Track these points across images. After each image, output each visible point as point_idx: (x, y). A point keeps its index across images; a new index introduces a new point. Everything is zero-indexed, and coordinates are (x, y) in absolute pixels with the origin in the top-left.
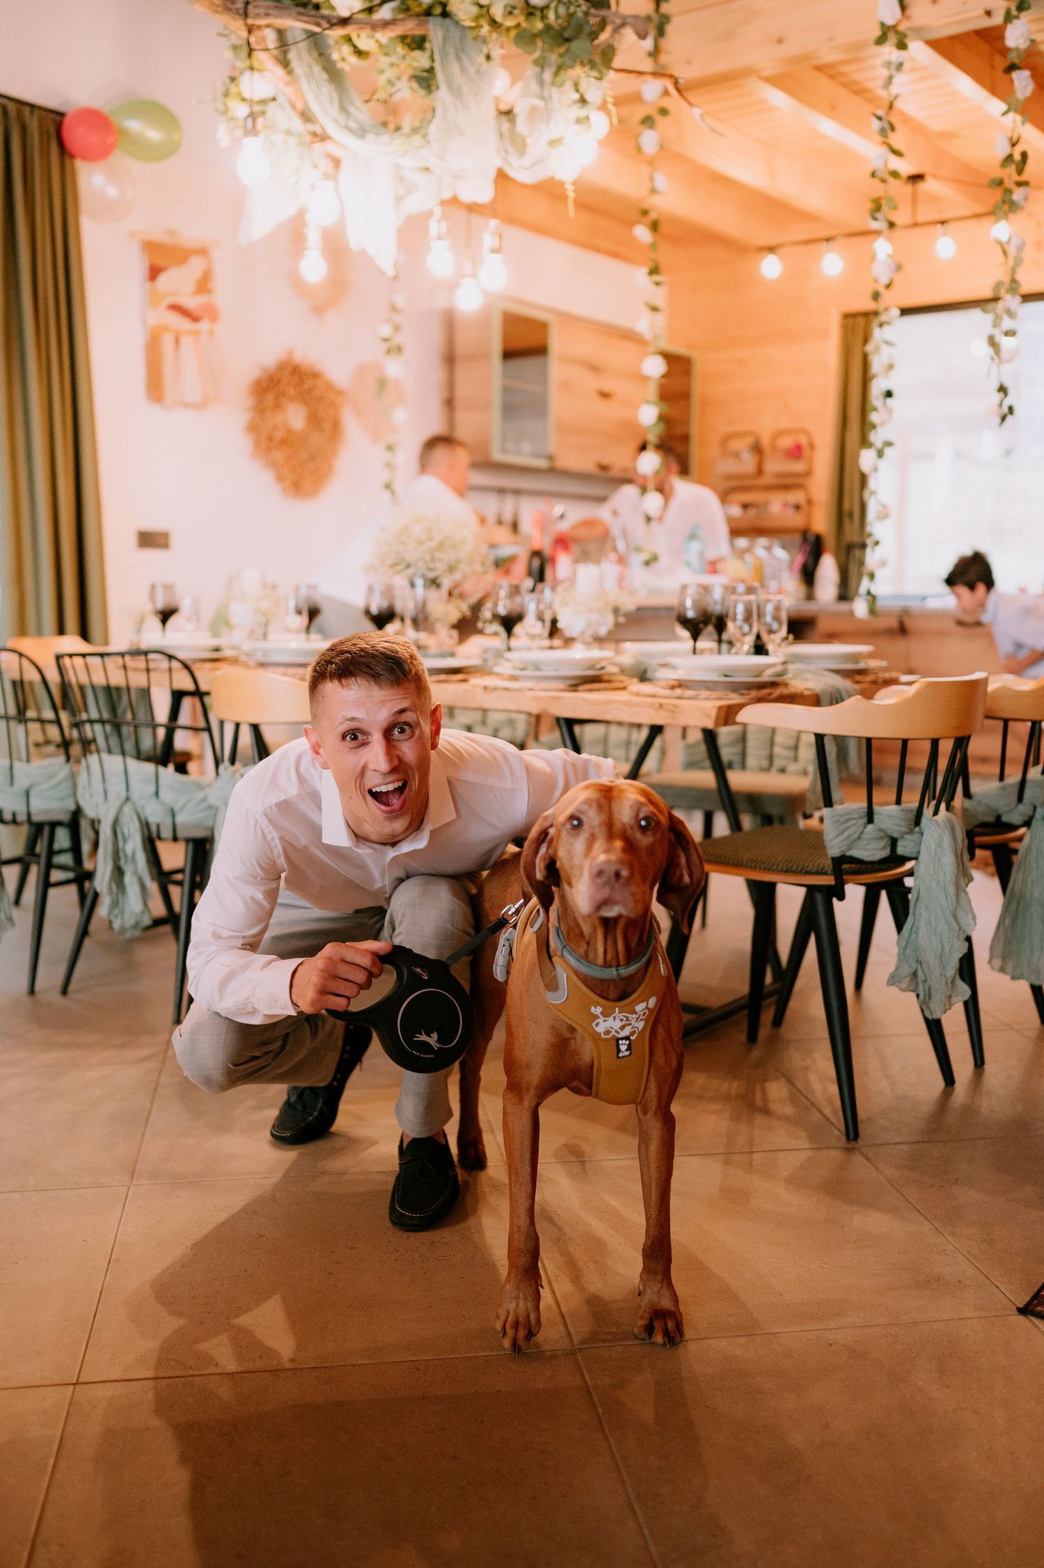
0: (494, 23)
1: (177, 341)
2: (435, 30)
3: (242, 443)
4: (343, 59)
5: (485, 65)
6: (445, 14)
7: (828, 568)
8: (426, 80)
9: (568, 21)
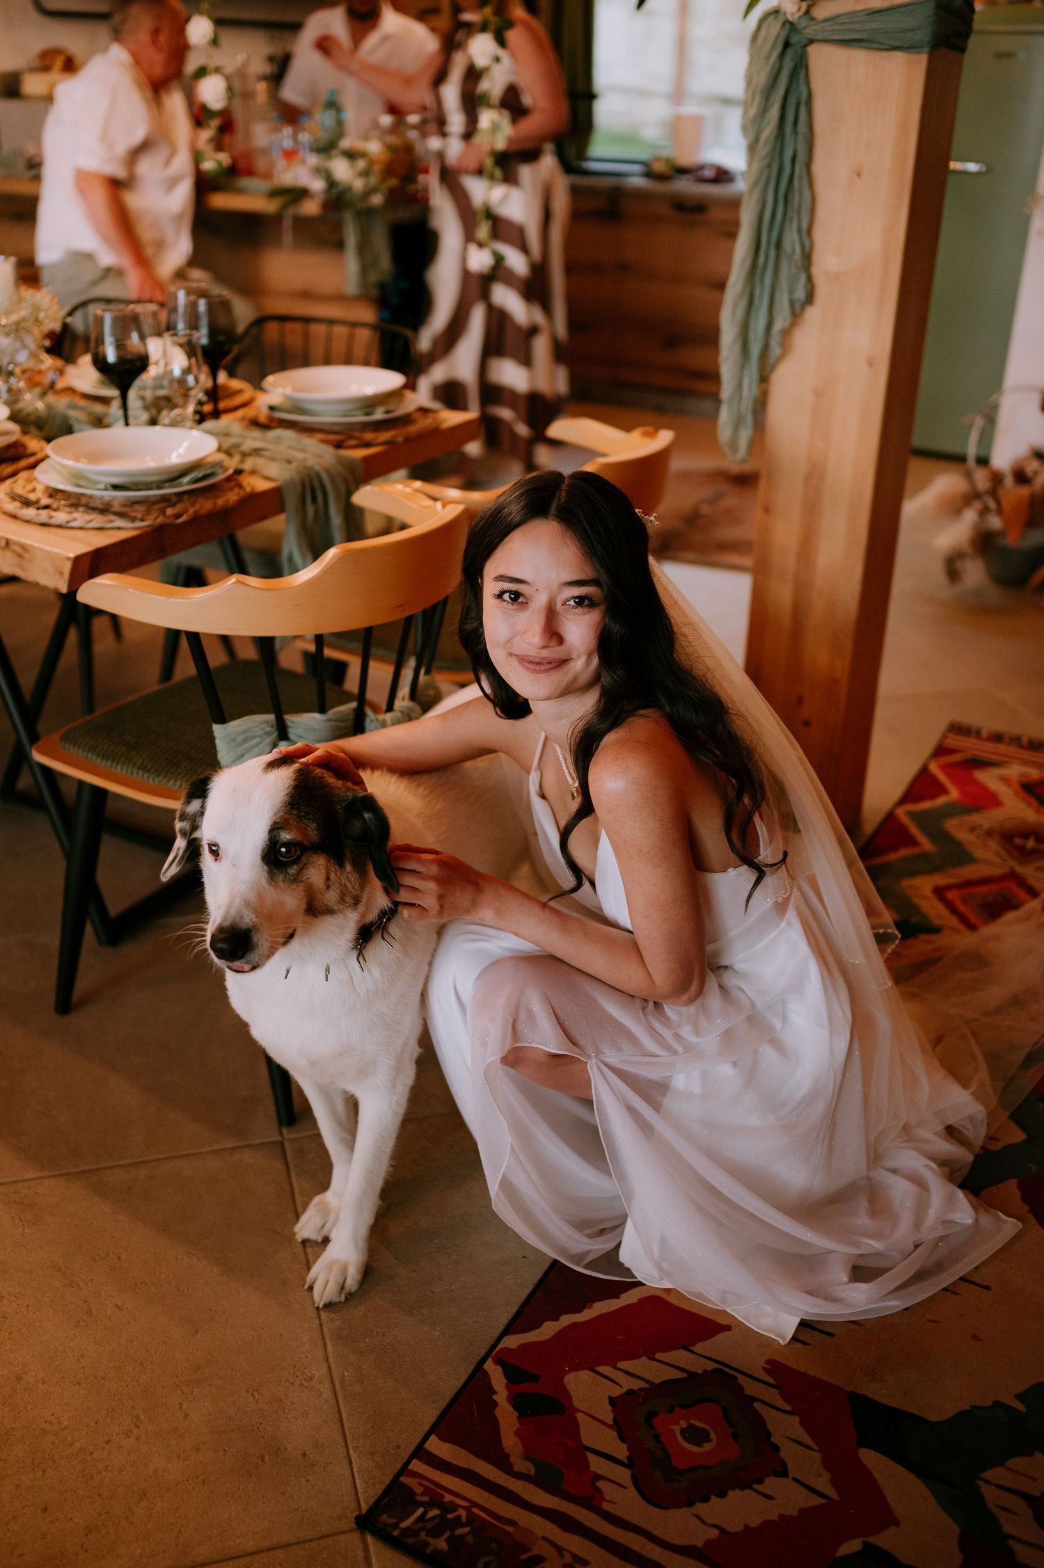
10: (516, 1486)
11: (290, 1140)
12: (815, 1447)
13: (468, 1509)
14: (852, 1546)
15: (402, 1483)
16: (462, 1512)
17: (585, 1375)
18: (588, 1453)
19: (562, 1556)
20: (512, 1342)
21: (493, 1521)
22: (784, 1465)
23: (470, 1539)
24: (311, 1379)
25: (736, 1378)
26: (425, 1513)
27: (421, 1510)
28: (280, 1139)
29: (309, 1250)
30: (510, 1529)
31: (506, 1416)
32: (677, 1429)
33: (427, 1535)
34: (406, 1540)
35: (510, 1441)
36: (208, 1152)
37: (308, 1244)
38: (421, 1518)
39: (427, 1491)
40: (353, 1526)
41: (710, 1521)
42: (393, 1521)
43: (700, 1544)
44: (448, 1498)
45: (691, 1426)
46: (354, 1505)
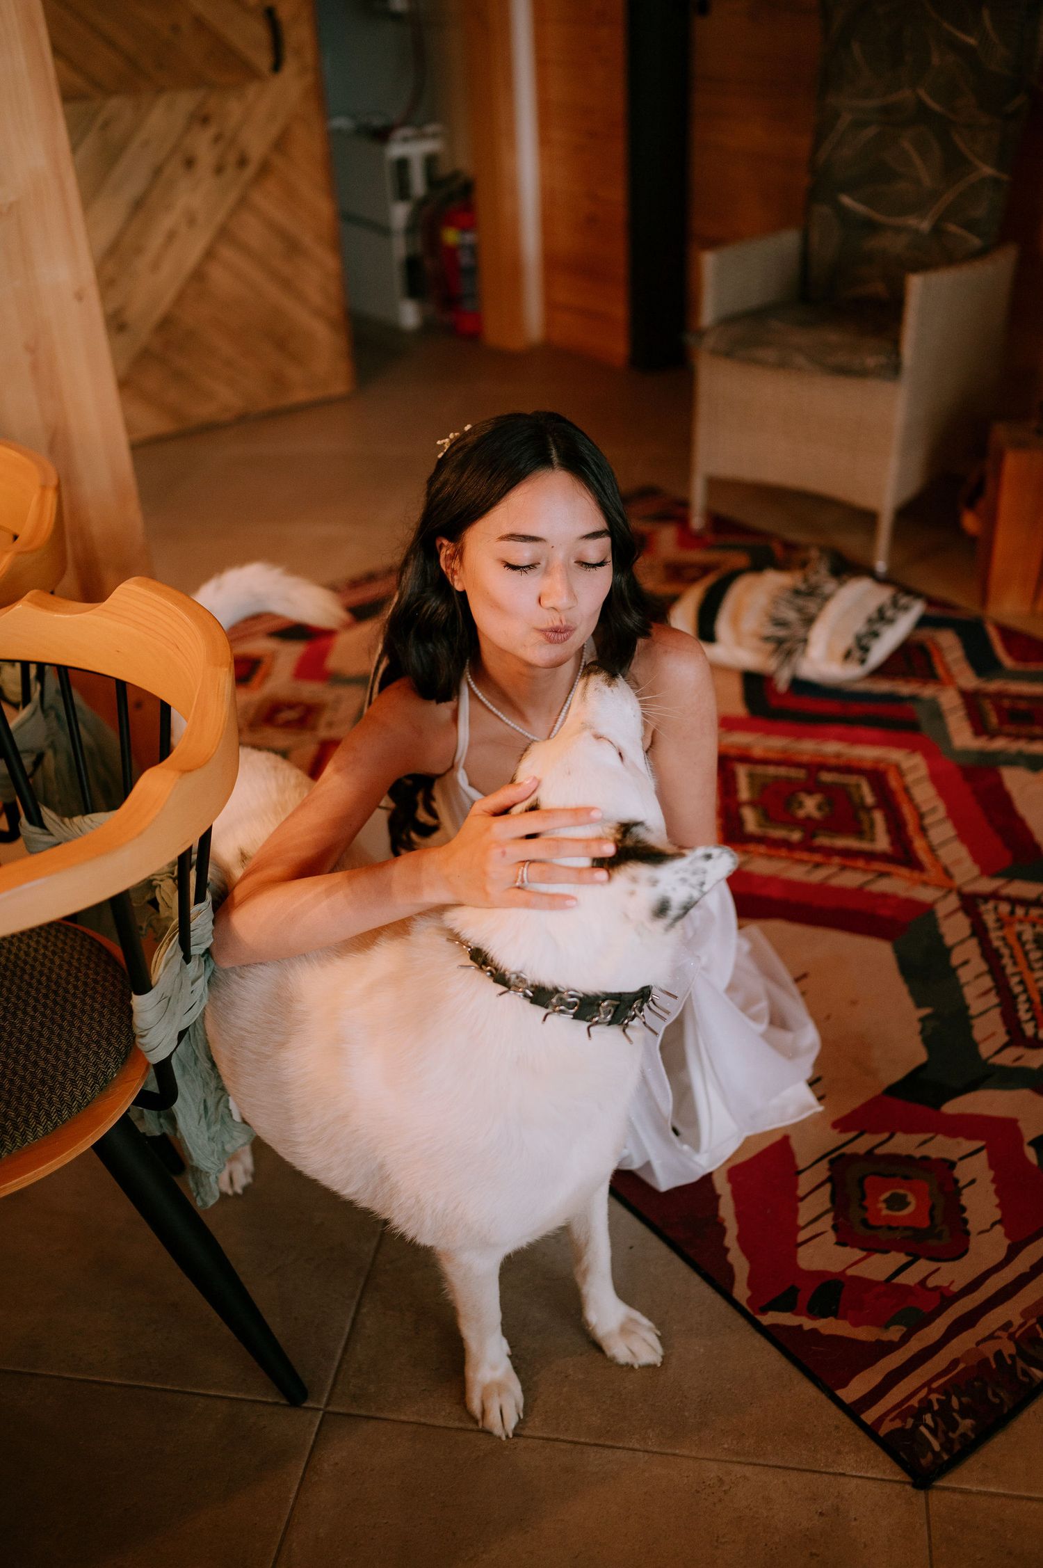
10: (915, 1345)
11: (327, 1405)
12: (930, 1135)
13: (931, 1391)
14: (1031, 1154)
15: (887, 1435)
16: (934, 1397)
17: (802, 1252)
18: (895, 1281)
19: (999, 1338)
20: (741, 1292)
21: (950, 1376)
22: (944, 1161)
23: (964, 1400)
24: (720, 1480)
25: (843, 1155)
26: (927, 1426)
27: (923, 1429)
28: (321, 1412)
29: (526, 1432)
30: (962, 1366)
31: (828, 1326)
32: (885, 1212)
33: (954, 1432)
34: (955, 1451)
35: (864, 1334)
36: (296, 1497)
37: (518, 1432)
38: (934, 1432)
39: (903, 1416)
40: (922, 1494)
41: (988, 1227)
42: (930, 1456)
43: (1007, 1242)
44: (914, 1402)
45: (886, 1201)
46: (898, 1487)
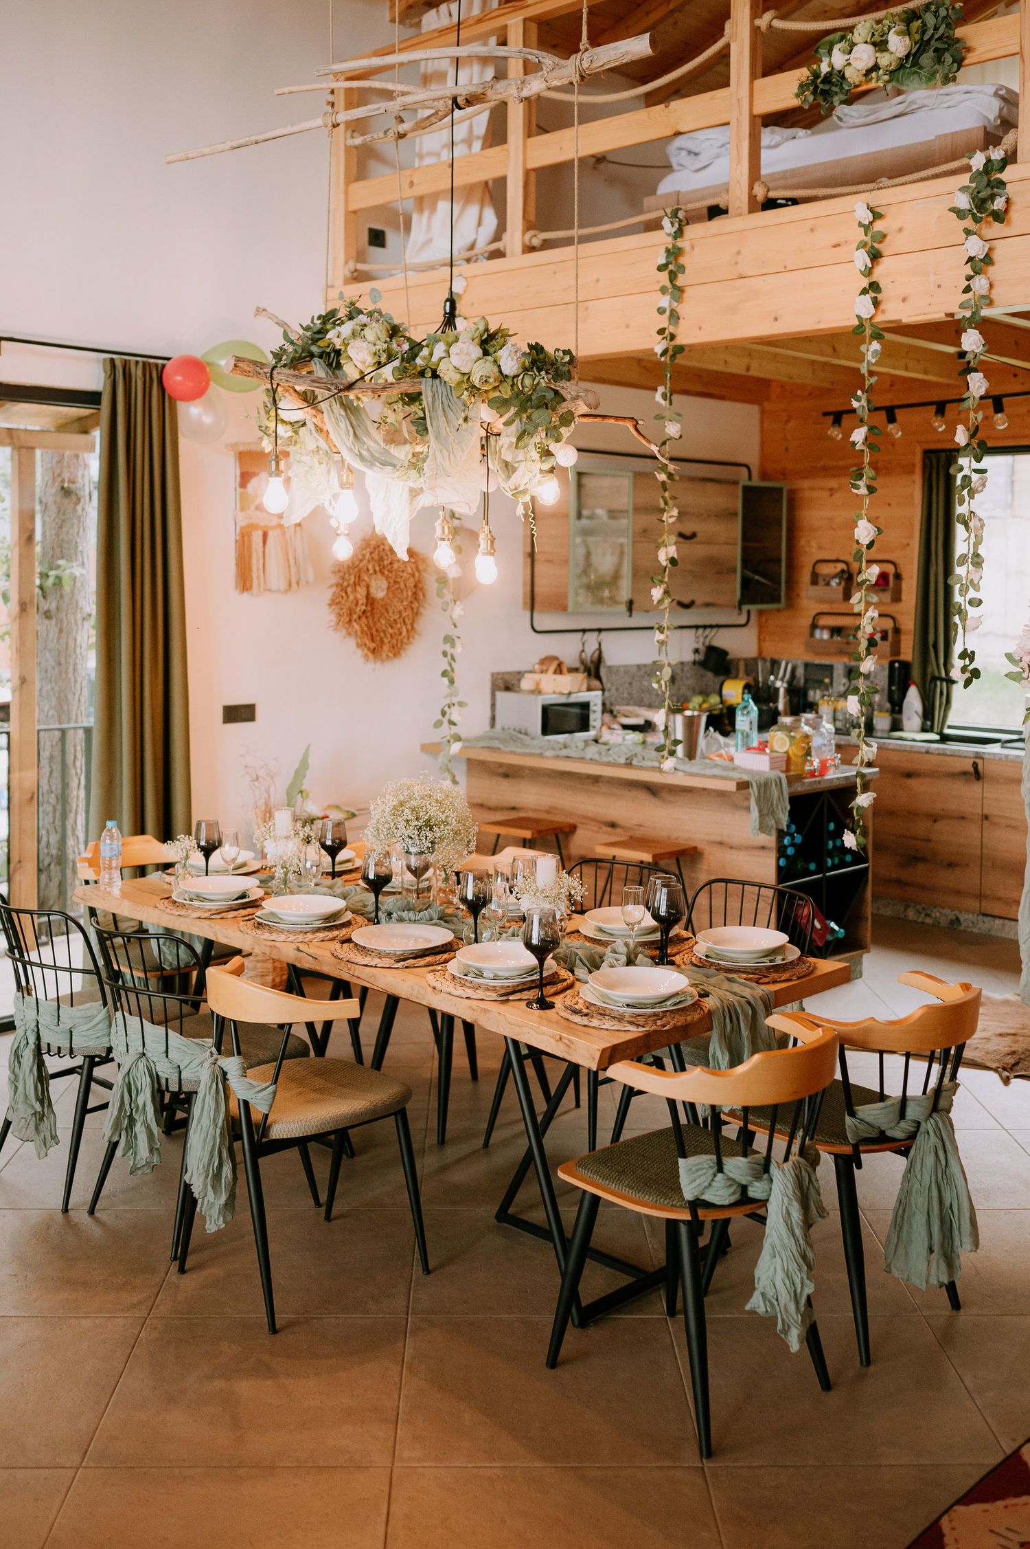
0: (474, 390)
1: (265, 536)
2: (425, 386)
3: (327, 616)
4: (358, 399)
5: (465, 425)
6: (435, 375)
7: (913, 699)
8: (421, 425)
9: (534, 390)
